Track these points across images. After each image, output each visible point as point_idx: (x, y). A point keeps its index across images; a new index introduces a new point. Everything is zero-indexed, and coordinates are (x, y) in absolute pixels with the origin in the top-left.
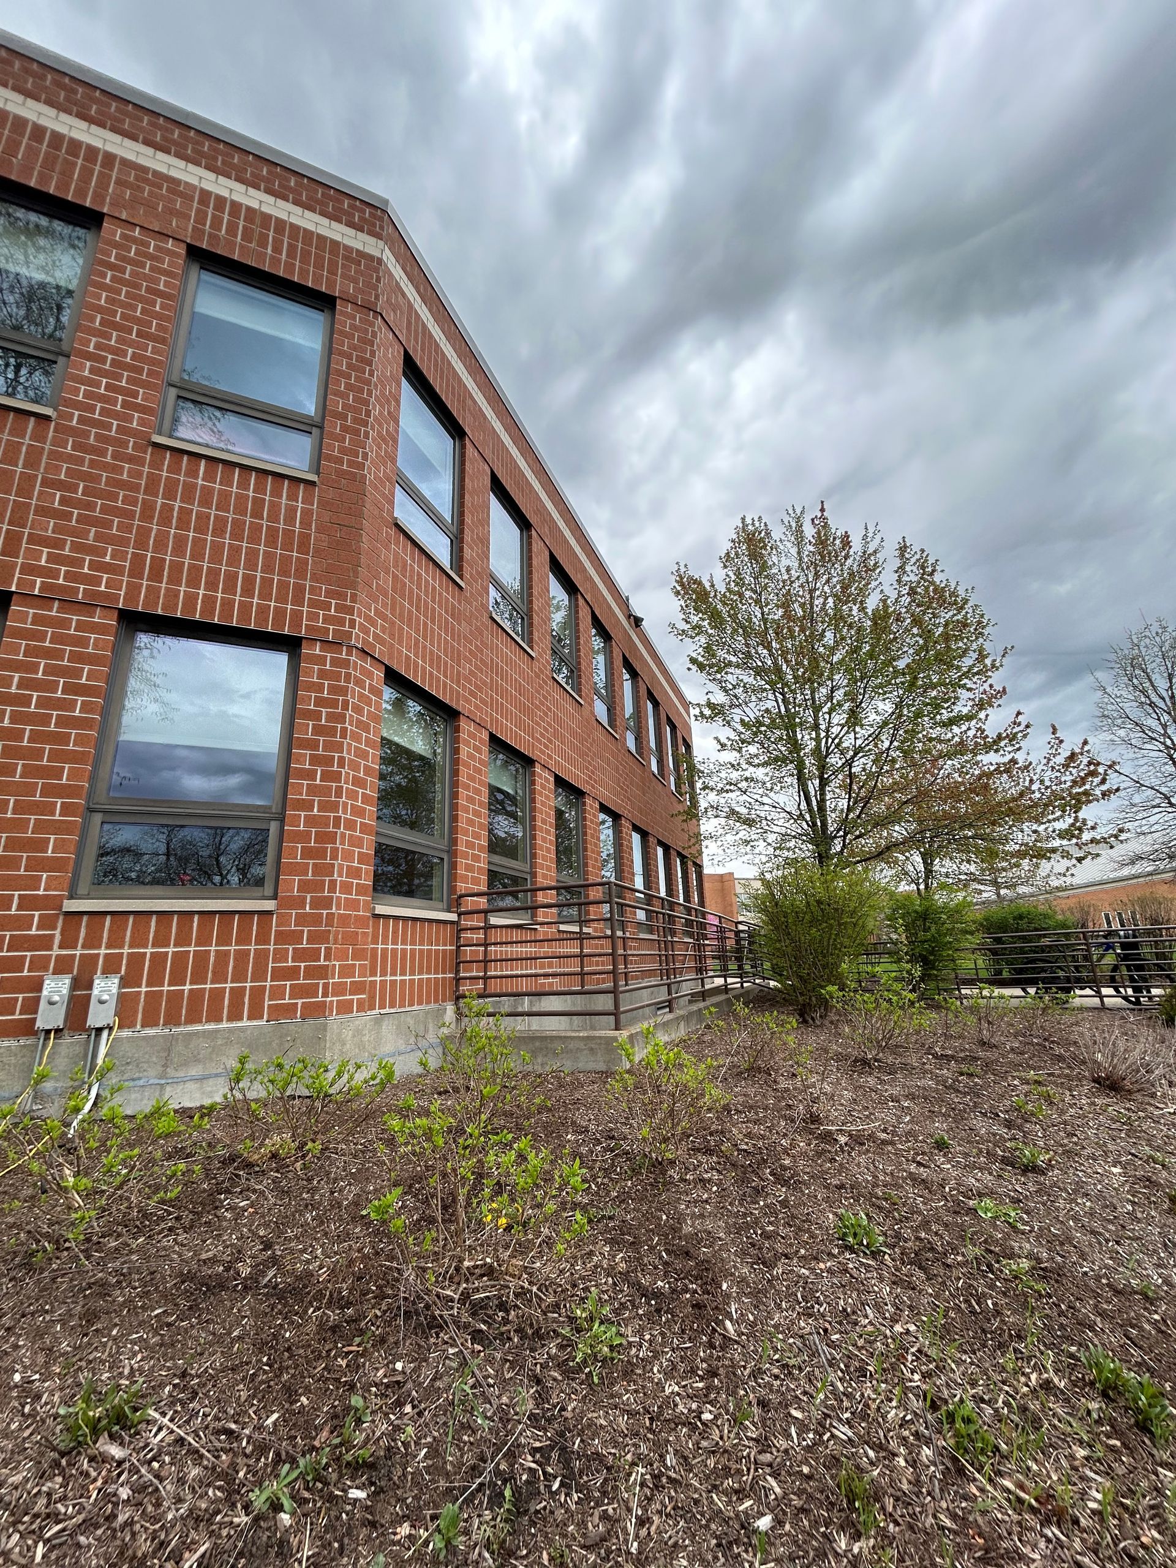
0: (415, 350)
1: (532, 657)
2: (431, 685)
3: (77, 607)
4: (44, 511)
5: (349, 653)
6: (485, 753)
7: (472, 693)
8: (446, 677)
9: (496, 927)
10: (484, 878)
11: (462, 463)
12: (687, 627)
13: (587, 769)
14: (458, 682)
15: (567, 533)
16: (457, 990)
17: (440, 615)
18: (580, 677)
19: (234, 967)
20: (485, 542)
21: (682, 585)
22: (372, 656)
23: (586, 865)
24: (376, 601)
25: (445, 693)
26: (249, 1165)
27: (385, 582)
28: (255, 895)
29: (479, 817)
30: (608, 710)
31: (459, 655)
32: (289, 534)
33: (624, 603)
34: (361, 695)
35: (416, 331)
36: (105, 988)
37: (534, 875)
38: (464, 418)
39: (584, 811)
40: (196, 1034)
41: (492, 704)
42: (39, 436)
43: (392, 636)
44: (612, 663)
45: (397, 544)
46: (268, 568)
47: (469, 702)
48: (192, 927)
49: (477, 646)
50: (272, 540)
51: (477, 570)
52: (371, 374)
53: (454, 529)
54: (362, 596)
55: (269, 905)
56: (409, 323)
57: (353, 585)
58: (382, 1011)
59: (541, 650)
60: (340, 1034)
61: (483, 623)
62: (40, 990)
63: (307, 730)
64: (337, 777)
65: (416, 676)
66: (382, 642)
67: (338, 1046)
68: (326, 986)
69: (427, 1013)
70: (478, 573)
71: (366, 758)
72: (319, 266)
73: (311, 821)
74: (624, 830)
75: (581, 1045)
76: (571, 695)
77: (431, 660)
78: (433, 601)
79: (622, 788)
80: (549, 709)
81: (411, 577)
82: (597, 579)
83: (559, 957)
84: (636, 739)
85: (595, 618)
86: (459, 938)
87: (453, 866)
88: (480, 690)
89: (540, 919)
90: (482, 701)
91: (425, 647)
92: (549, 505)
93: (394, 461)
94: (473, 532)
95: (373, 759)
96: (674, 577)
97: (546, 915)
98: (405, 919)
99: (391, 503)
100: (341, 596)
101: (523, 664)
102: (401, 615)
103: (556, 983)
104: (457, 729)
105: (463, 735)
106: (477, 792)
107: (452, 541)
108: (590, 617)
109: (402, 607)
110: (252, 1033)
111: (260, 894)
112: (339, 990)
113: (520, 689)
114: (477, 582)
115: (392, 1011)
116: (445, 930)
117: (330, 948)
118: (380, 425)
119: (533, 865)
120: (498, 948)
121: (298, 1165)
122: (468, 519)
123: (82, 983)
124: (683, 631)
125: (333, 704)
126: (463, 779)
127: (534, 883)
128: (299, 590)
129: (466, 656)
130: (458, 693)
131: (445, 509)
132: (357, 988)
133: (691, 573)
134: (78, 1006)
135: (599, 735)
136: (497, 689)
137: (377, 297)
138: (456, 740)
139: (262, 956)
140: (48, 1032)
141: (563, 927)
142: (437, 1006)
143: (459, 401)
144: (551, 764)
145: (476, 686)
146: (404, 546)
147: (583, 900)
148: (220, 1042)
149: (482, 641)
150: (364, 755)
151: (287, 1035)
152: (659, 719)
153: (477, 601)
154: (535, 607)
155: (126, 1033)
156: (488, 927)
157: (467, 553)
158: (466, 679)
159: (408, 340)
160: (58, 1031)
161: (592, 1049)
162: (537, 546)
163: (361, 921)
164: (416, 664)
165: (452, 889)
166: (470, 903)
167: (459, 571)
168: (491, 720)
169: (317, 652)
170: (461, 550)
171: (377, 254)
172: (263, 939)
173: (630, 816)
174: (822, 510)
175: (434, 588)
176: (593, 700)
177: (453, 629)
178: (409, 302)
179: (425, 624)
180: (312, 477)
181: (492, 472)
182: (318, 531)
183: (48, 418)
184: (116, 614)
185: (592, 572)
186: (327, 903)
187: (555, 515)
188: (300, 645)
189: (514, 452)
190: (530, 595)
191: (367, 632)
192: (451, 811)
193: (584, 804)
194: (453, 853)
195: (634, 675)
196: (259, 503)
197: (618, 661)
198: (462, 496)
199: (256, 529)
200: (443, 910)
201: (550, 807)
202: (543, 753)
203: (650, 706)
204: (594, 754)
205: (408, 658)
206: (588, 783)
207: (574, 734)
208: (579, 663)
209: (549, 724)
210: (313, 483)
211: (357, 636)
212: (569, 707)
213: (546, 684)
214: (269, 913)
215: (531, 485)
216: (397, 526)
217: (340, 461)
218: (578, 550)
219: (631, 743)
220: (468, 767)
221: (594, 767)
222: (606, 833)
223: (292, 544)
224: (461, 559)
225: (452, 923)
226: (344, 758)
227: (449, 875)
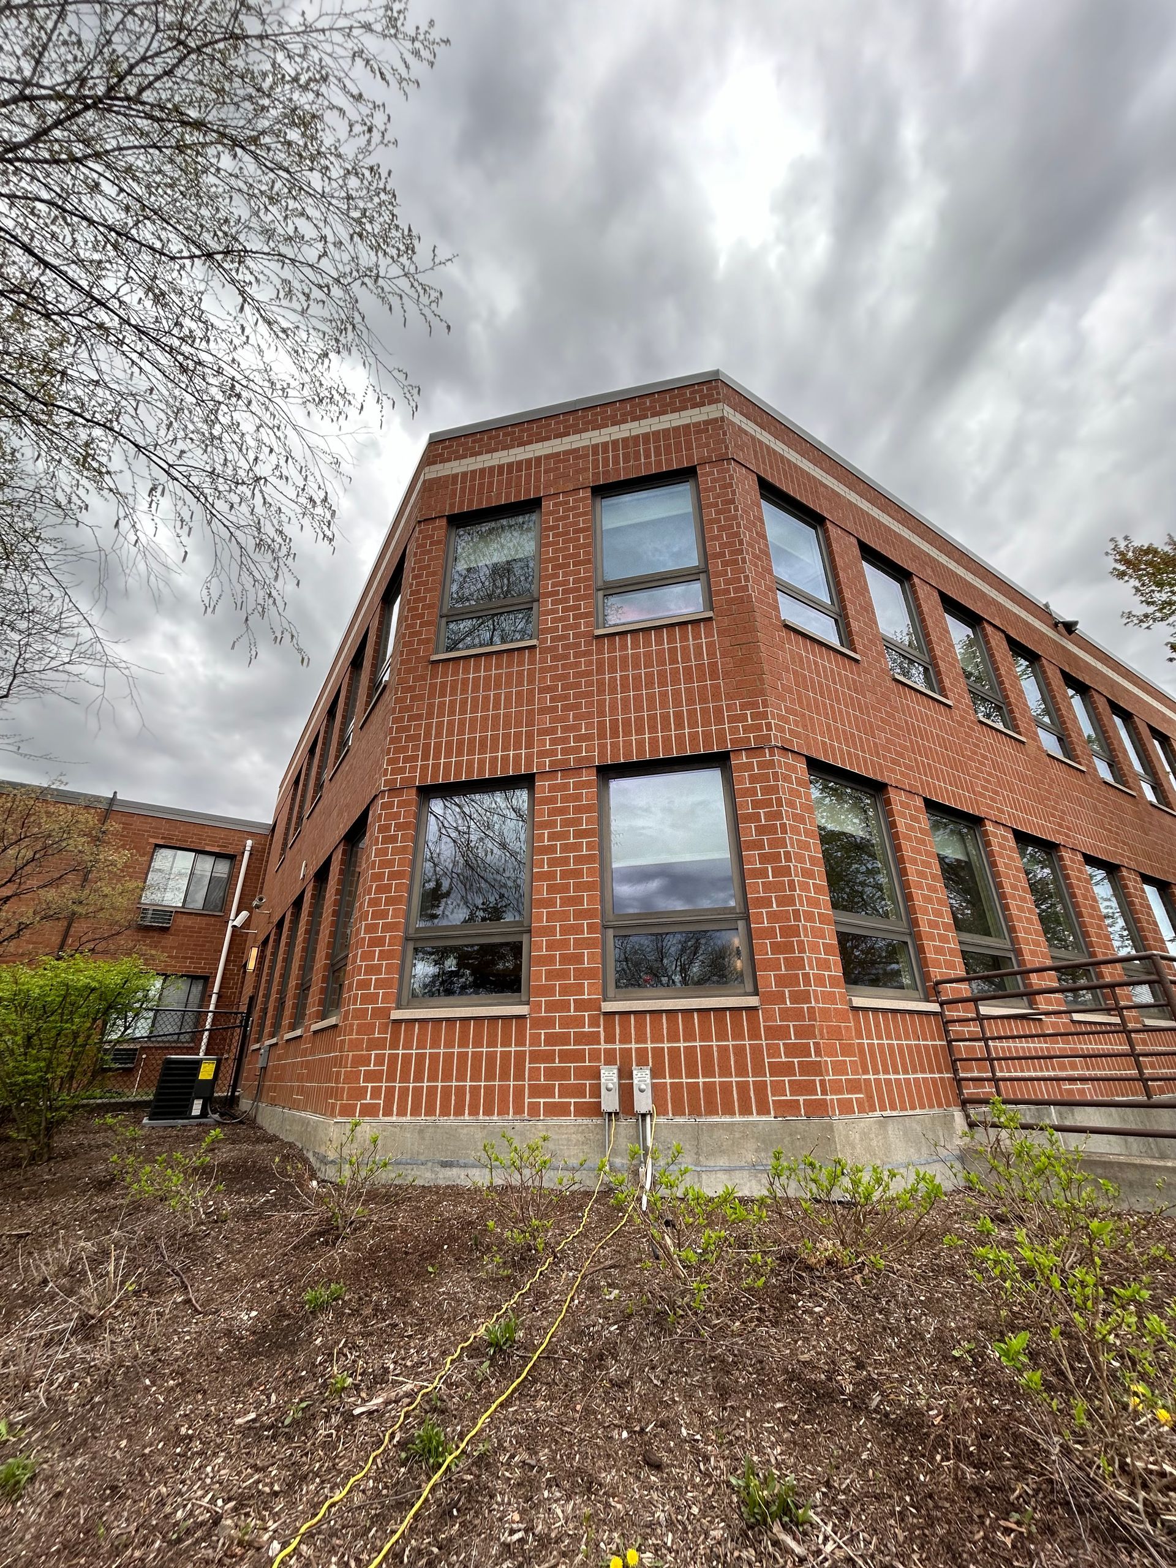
0: (765, 470)
1: (949, 707)
2: (851, 764)
3: (571, 772)
4: (543, 711)
5: (772, 754)
6: (924, 820)
7: (893, 761)
8: (864, 752)
9: (989, 1018)
10: (958, 960)
11: (829, 545)
12: (1151, 609)
13: (1053, 816)
14: (878, 754)
15: (952, 565)
16: (961, 1093)
17: (843, 693)
18: (1011, 712)
19: (735, 1062)
20: (868, 609)
21: (1128, 562)
22: (792, 751)
23: (1086, 934)
24: (784, 701)
25: (867, 769)
26: (810, 1268)
27: (788, 680)
28: (739, 991)
29: (935, 891)
30: (1060, 740)
31: (871, 727)
32: (700, 667)
33: (1044, 613)
34: (791, 790)
35: (763, 457)
36: (642, 1077)
37: (1018, 952)
38: (820, 506)
39: (1064, 868)
40: (716, 1125)
41: (918, 768)
42: (532, 662)
43: (805, 727)
44: (1048, 685)
45: (790, 642)
46: (690, 701)
47: (893, 771)
48: (694, 1024)
49: (887, 712)
50: (689, 679)
51: (868, 639)
52: (736, 510)
53: (836, 609)
54: (771, 699)
55: (753, 1001)
56: (755, 452)
57: (762, 693)
58: (885, 1114)
59: (958, 694)
60: (847, 1136)
61: (887, 688)
62: (599, 1078)
63: (750, 831)
64: (786, 871)
65: (835, 759)
66: (797, 735)
67: (848, 1148)
68: (822, 1082)
69: (933, 1118)
70: (870, 641)
71: (808, 849)
72: (679, 450)
73: (773, 917)
74: (1130, 884)
76: (1006, 735)
77: (846, 739)
78: (835, 683)
79: (1110, 831)
80: (985, 757)
81: (809, 667)
82: (1001, 599)
83: (1084, 1057)
84: (1110, 766)
85: (1010, 641)
86: (947, 1032)
87: (920, 949)
88: (902, 756)
89: (1043, 1007)
90: (907, 767)
91: (837, 729)
92: (925, 547)
93: (770, 572)
94: (855, 605)
95: (816, 850)
96: (1111, 558)
97: (1049, 1002)
98: (885, 1011)
99: (777, 609)
100: (755, 705)
101: (942, 717)
102: (809, 705)
103: (1089, 1091)
104: (888, 802)
105: (896, 807)
106: (926, 864)
107: (836, 621)
108: (1005, 643)
109: (808, 697)
110: (764, 1129)
111: (742, 991)
112: (837, 1088)
113: (944, 744)
114: (871, 650)
115: (894, 1113)
116: (929, 1023)
117: (818, 1044)
118: (753, 547)
119: (1014, 941)
120: (998, 1044)
121: (858, 1277)
122: (847, 594)
123: (625, 1074)
124: (1146, 616)
125: (768, 803)
126: (907, 853)
127: (1021, 963)
128: (718, 711)
129: (879, 726)
130: (880, 764)
131: (824, 596)
132: (854, 1086)
133: (1137, 543)
134: (626, 1093)
135: (1056, 770)
136: (920, 751)
137: (727, 448)
138: (889, 813)
139: (756, 1050)
140: (610, 1114)
141: (1076, 1017)
142: (941, 1111)
143: (812, 493)
144: (1005, 819)
145: (897, 753)
146: (796, 643)
147: (1095, 982)
148: (737, 1135)
149: (891, 706)
150: (805, 846)
151: (796, 1133)
152: (1138, 734)
153: (876, 668)
154: (938, 653)
155: (662, 1120)
156: (980, 1019)
157: (855, 625)
158: (884, 748)
159: (758, 467)
160: (616, 1114)
162: (923, 591)
163: (841, 1015)
164: (832, 747)
165: (925, 976)
166: (949, 991)
167: (852, 647)
168: (922, 784)
169: (745, 760)
170: (848, 625)
171: (718, 415)
172: (755, 1034)
173: (1133, 865)
175: (832, 670)
176: (1036, 734)
177: (859, 704)
178: (752, 436)
179: (832, 706)
180: (710, 614)
181: (859, 541)
182: (723, 656)
183: (534, 647)
184: (595, 770)
185: (993, 593)
186: (804, 997)
187: (934, 553)
188: (729, 758)
189: (875, 512)
190: (929, 643)
191: (783, 731)
192: (902, 890)
193: (1061, 858)
194: (917, 936)
195: (1082, 689)
196: (673, 651)
197: (1057, 680)
198: (836, 576)
199: (675, 672)
200: (920, 1000)
201: (1017, 869)
202: (991, 807)
203: (1118, 721)
204: (1057, 796)
205: (824, 743)
206: (1059, 832)
207: (1022, 777)
208: (1007, 697)
209: (989, 774)
210: (710, 619)
211: (776, 737)
212: (1008, 748)
213: (973, 730)
214: (755, 1009)
215: (900, 535)
216: (787, 626)
217: (727, 591)
218: (969, 577)
219: (1103, 771)
220: (909, 839)
221: (1063, 812)
222: (1103, 890)
223: (705, 675)
224: (850, 633)
225: (935, 1014)
226: (789, 852)
227: (918, 960)
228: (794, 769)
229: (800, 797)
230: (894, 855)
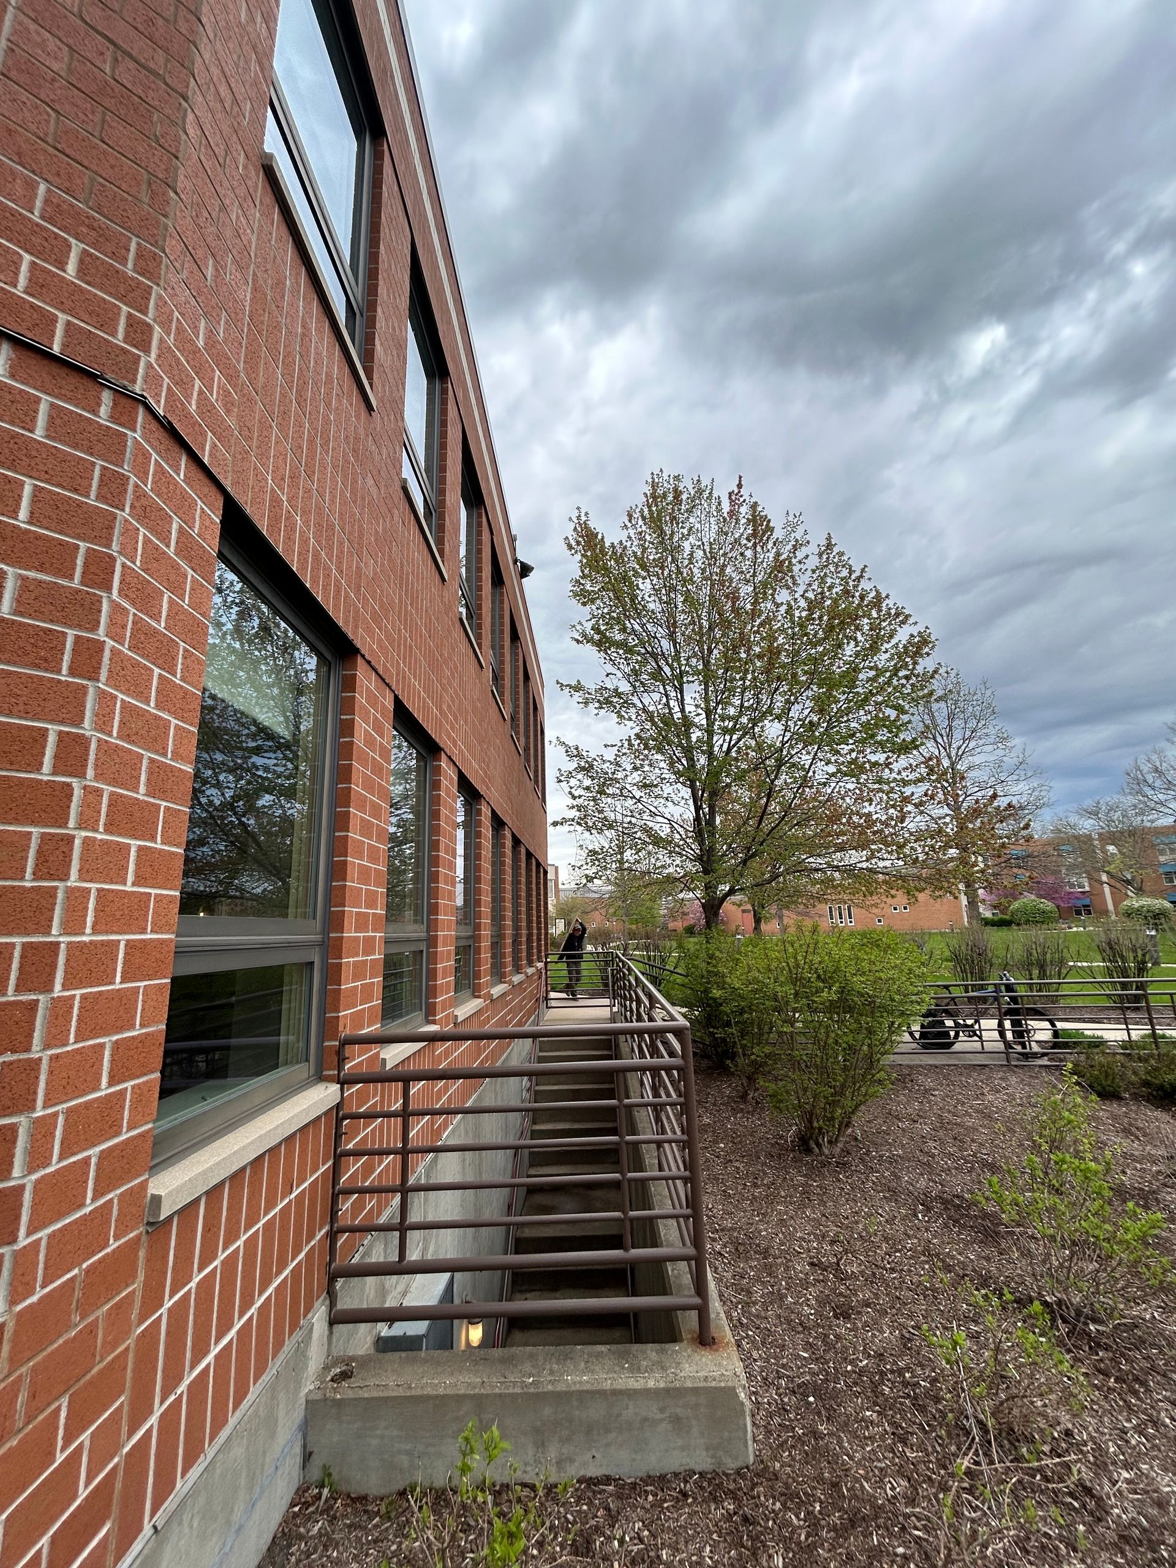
1: (443, 579)
2: (315, 580)
5: (122, 416)
7: (375, 616)
8: (340, 571)
14: (359, 585)
17: (337, 438)
22: (192, 456)
29: (377, 860)
31: (361, 536)
39: (479, 823)
41: (399, 645)
43: (245, 427)
44: (502, 617)
49: (384, 531)
53: (358, 294)
54: (175, 274)
57: (149, 229)
65: (288, 549)
71: (157, 742)
75: (652, 1410)
76: (474, 651)
77: (318, 526)
78: (328, 403)
82: (495, 497)
87: (333, 974)
88: (387, 611)
90: (388, 635)
91: (308, 491)
98: (238, 1173)
99: (260, 112)
102: (268, 391)
104: (351, 683)
105: (360, 698)
106: (376, 811)
107: (353, 312)
108: (490, 546)
109: (271, 375)
113: (430, 629)
114: (388, 415)
122: (382, 291)
126: (357, 787)
129: (369, 543)
130: (359, 608)
136: (405, 619)
144: (455, 754)
145: (382, 605)
149: (392, 526)
153: (387, 448)
154: (448, 502)
158: (369, 586)
161: (676, 1420)
164: (291, 520)
165: (329, 1027)
168: (398, 670)
170: (370, 338)
174: (740, 486)
175: (330, 377)
176: (490, 664)
177: (355, 480)
181: (413, 243)
187: (469, 380)
192: (331, 854)
193: (479, 812)
194: (332, 947)
198: (372, 241)
201: (453, 824)
202: (450, 737)
206: (484, 781)
207: (475, 709)
208: (479, 607)
215: (449, 312)
216: (270, 177)
218: (484, 446)
220: (364, 761)
221: (489, 758)
224: (368, 355)
225: (330, 1111)
226: (83, 742)
227: (324, 992)
228: (185, 509)
229: (177, 588)
230: (334, 783)
